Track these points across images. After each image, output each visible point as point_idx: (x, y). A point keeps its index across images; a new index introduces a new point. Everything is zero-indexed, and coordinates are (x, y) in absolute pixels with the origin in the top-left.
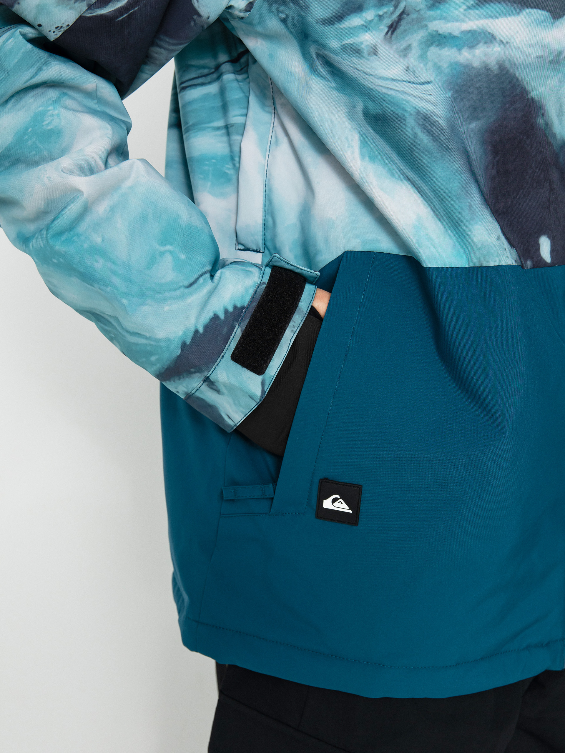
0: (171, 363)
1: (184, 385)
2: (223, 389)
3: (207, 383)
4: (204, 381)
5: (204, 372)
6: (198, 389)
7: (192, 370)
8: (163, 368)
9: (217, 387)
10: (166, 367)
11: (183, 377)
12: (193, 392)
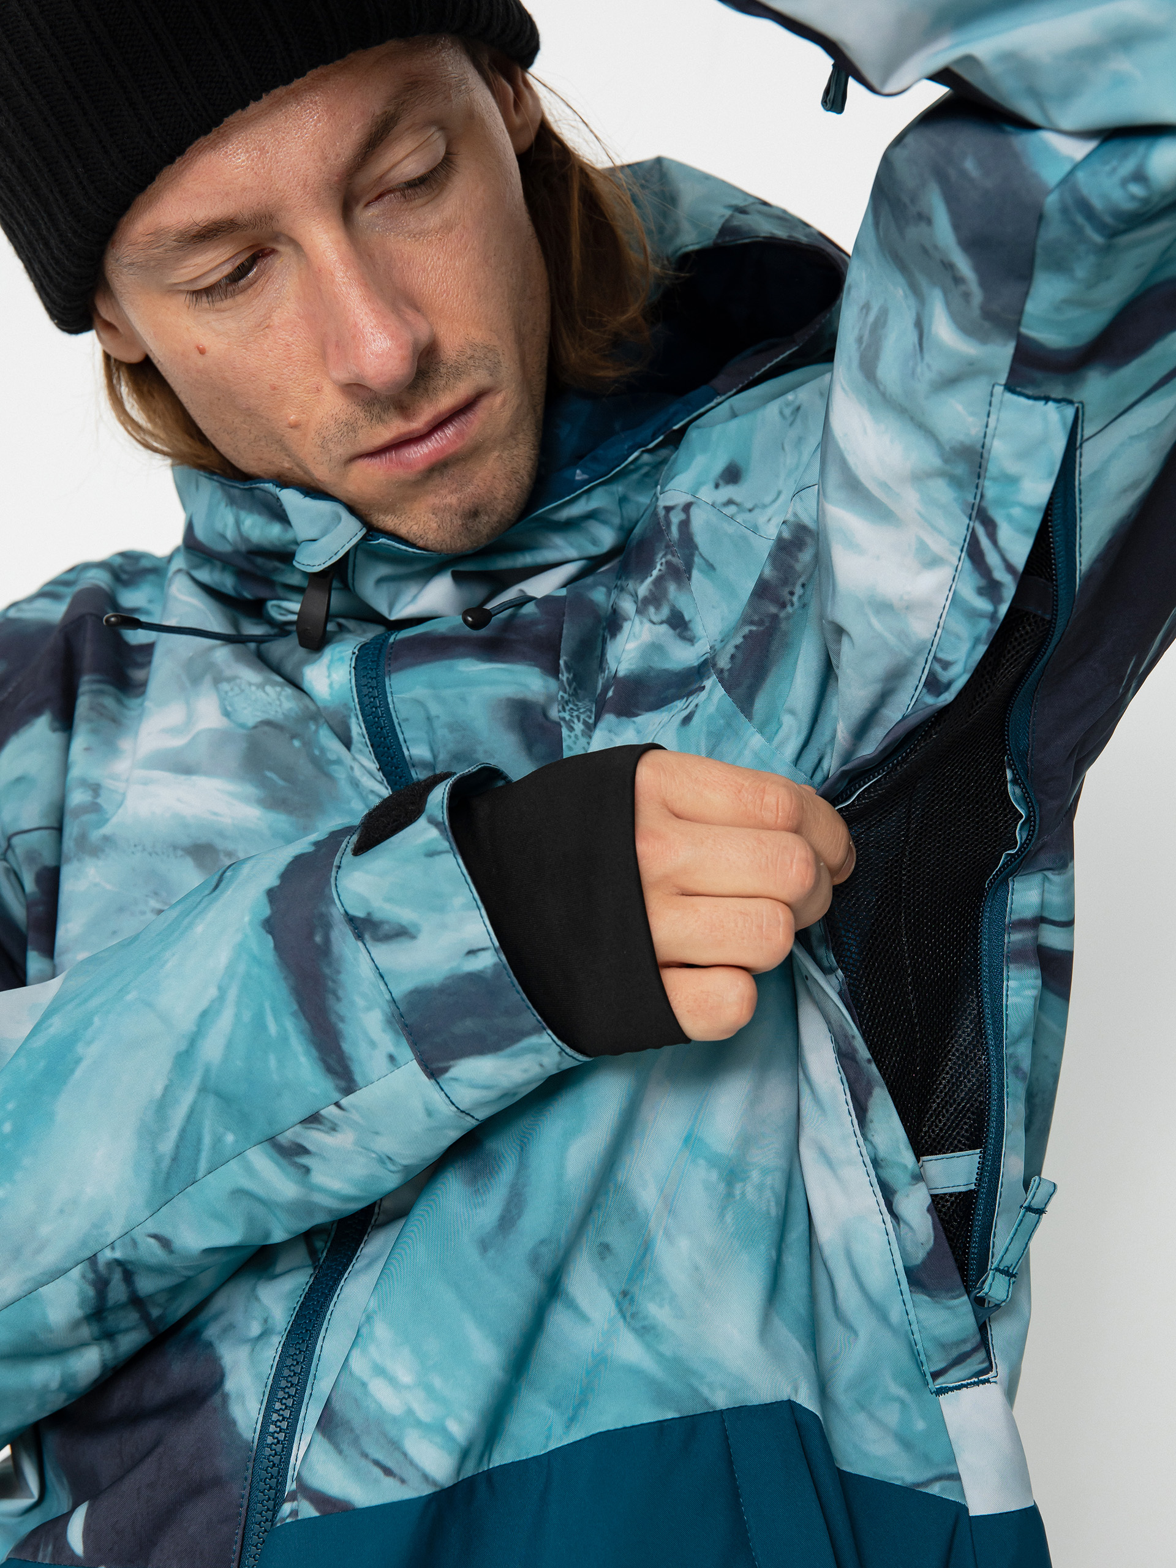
0: (286, 978)
1: (360, 1002)
2: (404, 915)
3: (367, 937)
4: (359, 937)
5: (331, 915)
6: (382, 976)
7: (318, 939)
8: (294, 1014)
9: (388, 922)
10: (295, 1007)
11: (334, 981)
12: (388, 997)
